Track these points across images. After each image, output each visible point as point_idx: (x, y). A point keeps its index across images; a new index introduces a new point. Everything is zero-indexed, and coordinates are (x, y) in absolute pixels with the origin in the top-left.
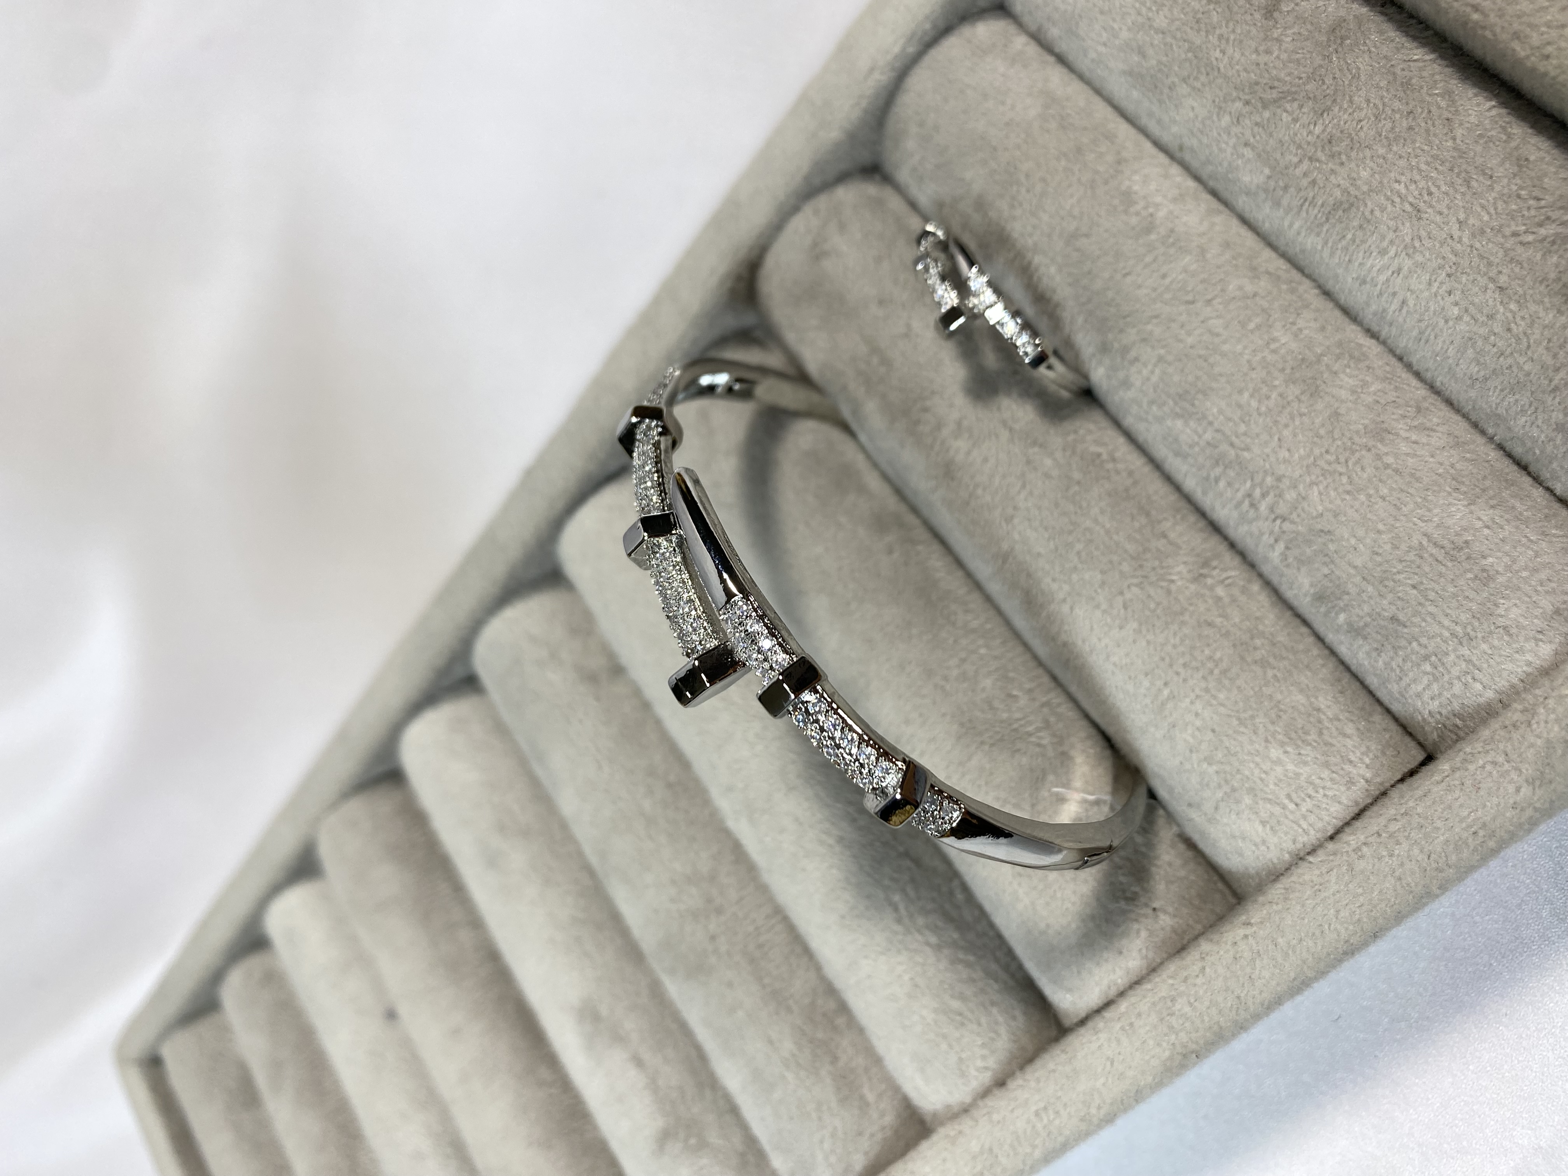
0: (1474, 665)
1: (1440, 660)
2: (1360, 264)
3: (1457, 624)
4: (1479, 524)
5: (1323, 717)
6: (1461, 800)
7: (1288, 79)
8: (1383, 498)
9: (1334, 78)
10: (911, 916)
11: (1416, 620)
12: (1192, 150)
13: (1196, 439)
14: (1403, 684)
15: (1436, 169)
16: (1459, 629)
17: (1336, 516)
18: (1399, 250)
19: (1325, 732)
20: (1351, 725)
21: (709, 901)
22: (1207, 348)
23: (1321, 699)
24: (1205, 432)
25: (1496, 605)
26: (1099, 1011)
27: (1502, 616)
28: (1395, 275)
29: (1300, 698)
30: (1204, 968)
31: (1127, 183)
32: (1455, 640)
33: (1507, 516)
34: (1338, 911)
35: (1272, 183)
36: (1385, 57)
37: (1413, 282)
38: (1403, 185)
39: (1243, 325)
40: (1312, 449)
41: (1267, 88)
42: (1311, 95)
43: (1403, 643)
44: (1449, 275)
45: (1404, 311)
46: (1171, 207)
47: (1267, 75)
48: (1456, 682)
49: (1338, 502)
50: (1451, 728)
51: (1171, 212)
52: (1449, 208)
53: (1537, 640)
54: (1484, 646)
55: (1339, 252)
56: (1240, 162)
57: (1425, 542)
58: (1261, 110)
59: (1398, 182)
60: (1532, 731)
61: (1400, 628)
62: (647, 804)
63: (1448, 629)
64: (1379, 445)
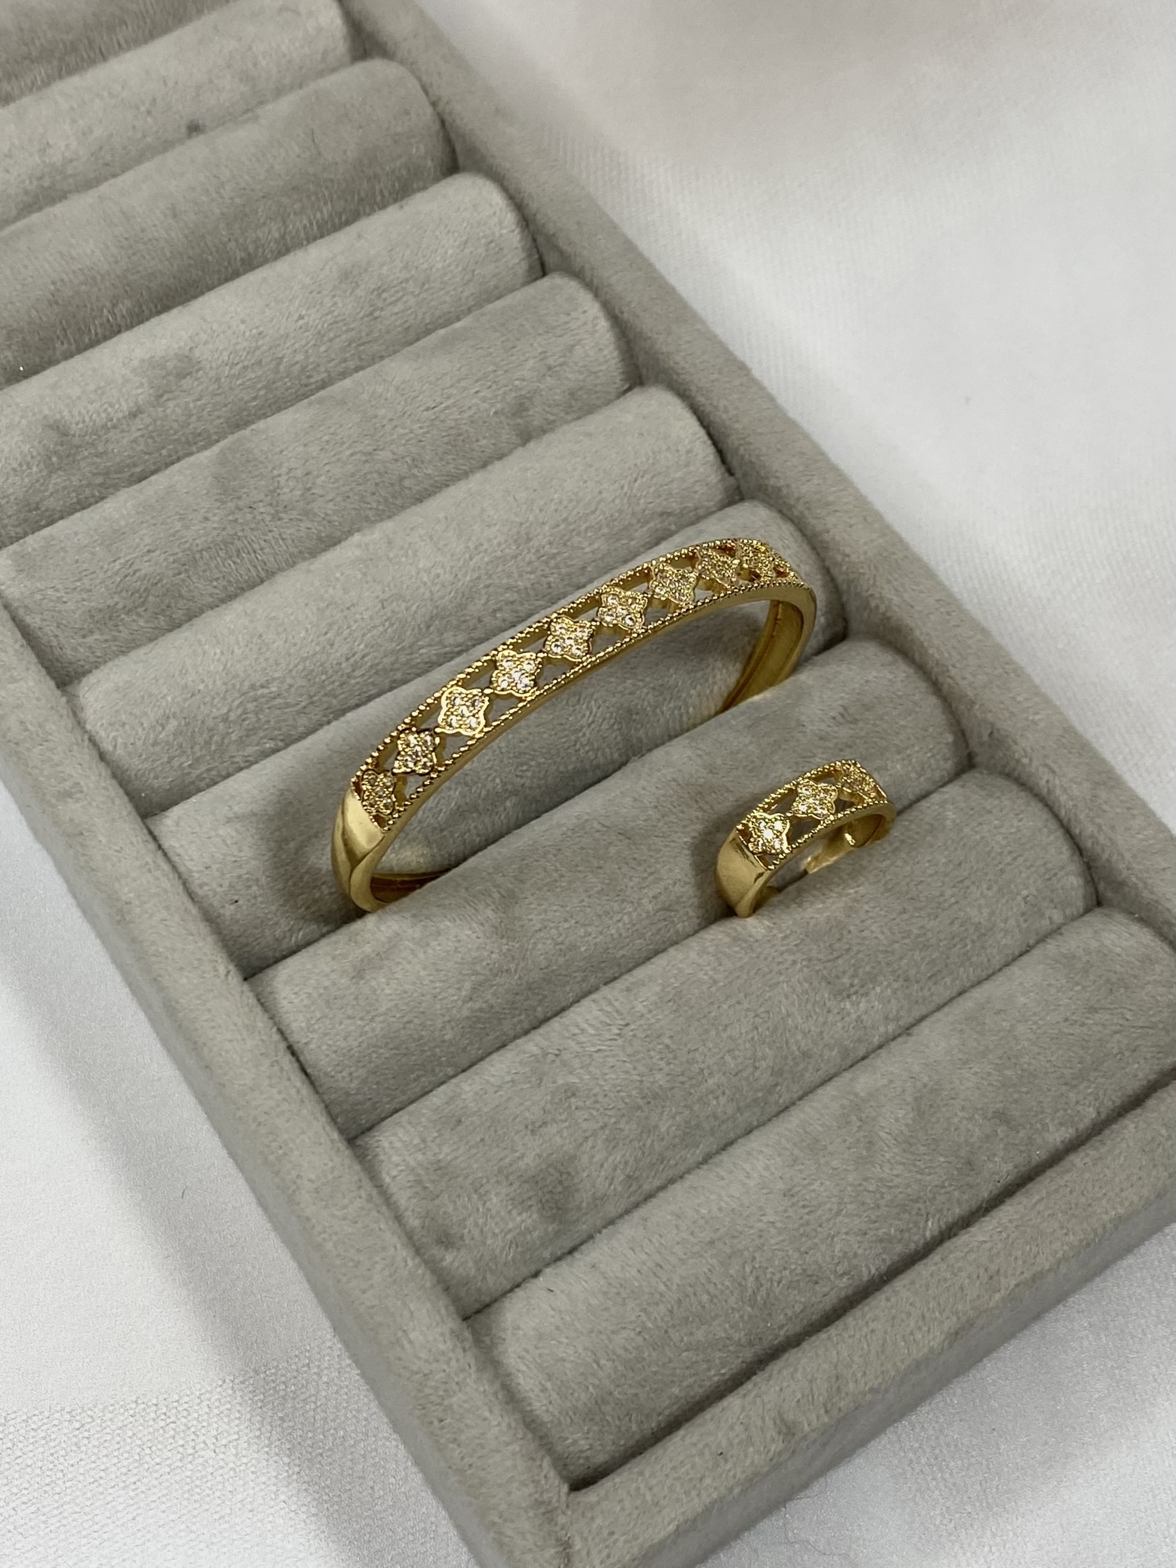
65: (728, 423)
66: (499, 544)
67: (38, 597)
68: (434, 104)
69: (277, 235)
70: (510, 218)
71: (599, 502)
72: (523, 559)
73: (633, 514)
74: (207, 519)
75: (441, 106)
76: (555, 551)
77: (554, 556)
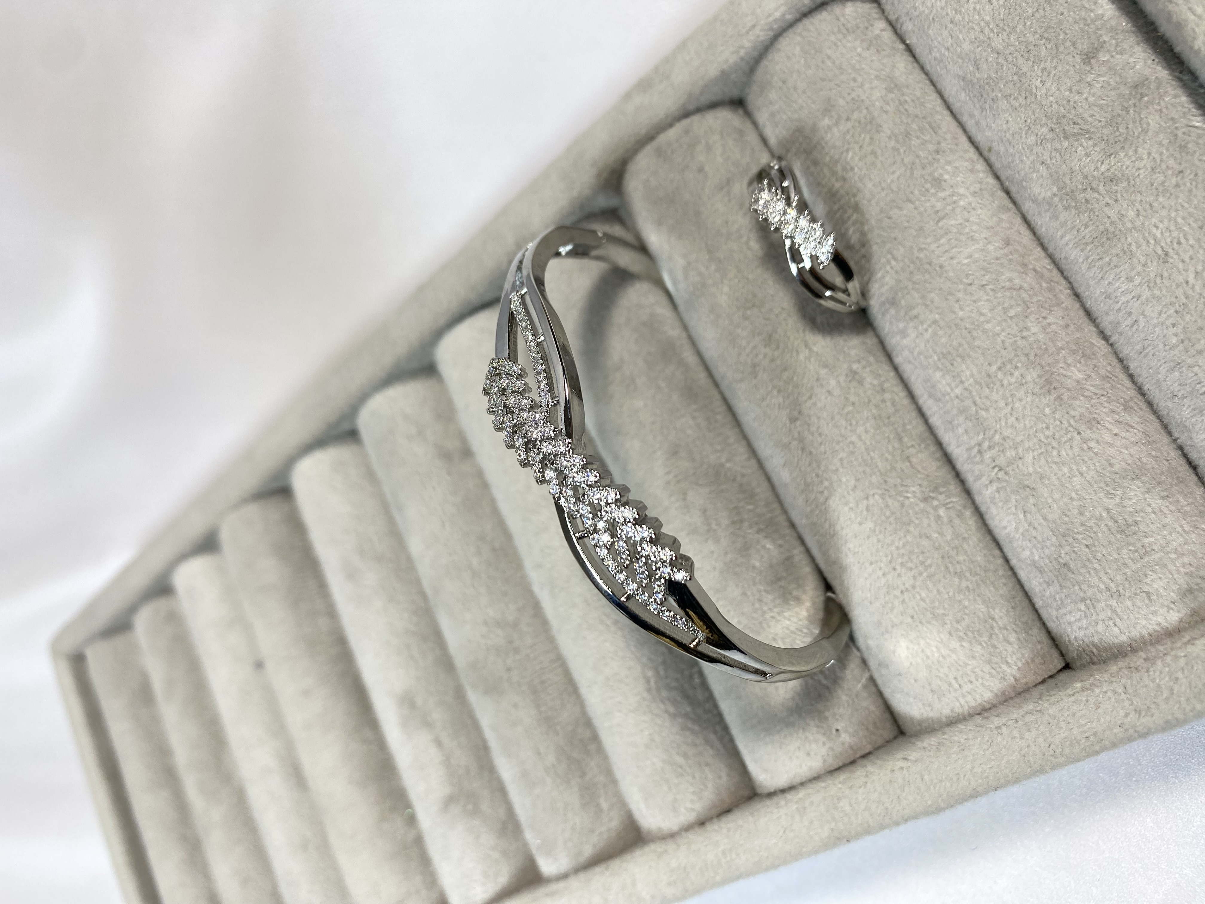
0: (1118, 615)
1: (1093, 604)
2: (1109, 283)
3: (1112, 581)
4: (1149, 510)
5: (995, 625)
6: (1083, 712)
7: (1089, 119)
8: (1082, 474)
9: (1127, 128)
10: (658, 690)
11: (1083, 571)
12: (998, 154)
13: (948, 389)
14: (1062, 611)
15: (1189, 224)
16: (1113, 586)
17: (1042, 478)
18: (1144, 281)
19: (994, 637)
20: (1014, 635)
21: (511, 642)
22: (973, 323)
23: (997, 611)
24: (957, 387)
25: (1146, 575)
26: (783, 791)
27: (1147, 584)
28: (1135, 299)
29: (982, 608)
30: (866, 783)
31: (940, 171)
32: (1108, 593)
33: (1172, 507)
34: (973, 767)
35: (1056, 199)
36: (1173, 119)
37: (1148, 310)
38: (1159, 231)
39: (1005, 310)
40: (1035, 424)
41: (1071, 122)
42: (1105, 138)
43: (1069, 584)
44: (1176, 312)
45: (1135, 327)
46: (971, 199)
47: (1073, 112)
48: (1101, 622)
49: (1046, 468)
50: (1088, 653)
51: (970, 203)
52: (1191, 258)
53: (1169, 608)
54: (1129, 603)
55: (1095, 268)
56: (1035, 175)
57: (1105, 514)
58: (1062, 139)
59: (1156, 227)
60: (1148, 676)
61: (1069, 573)
62: (475, 561)
63: (1105, 583)
64: (1088, 432)
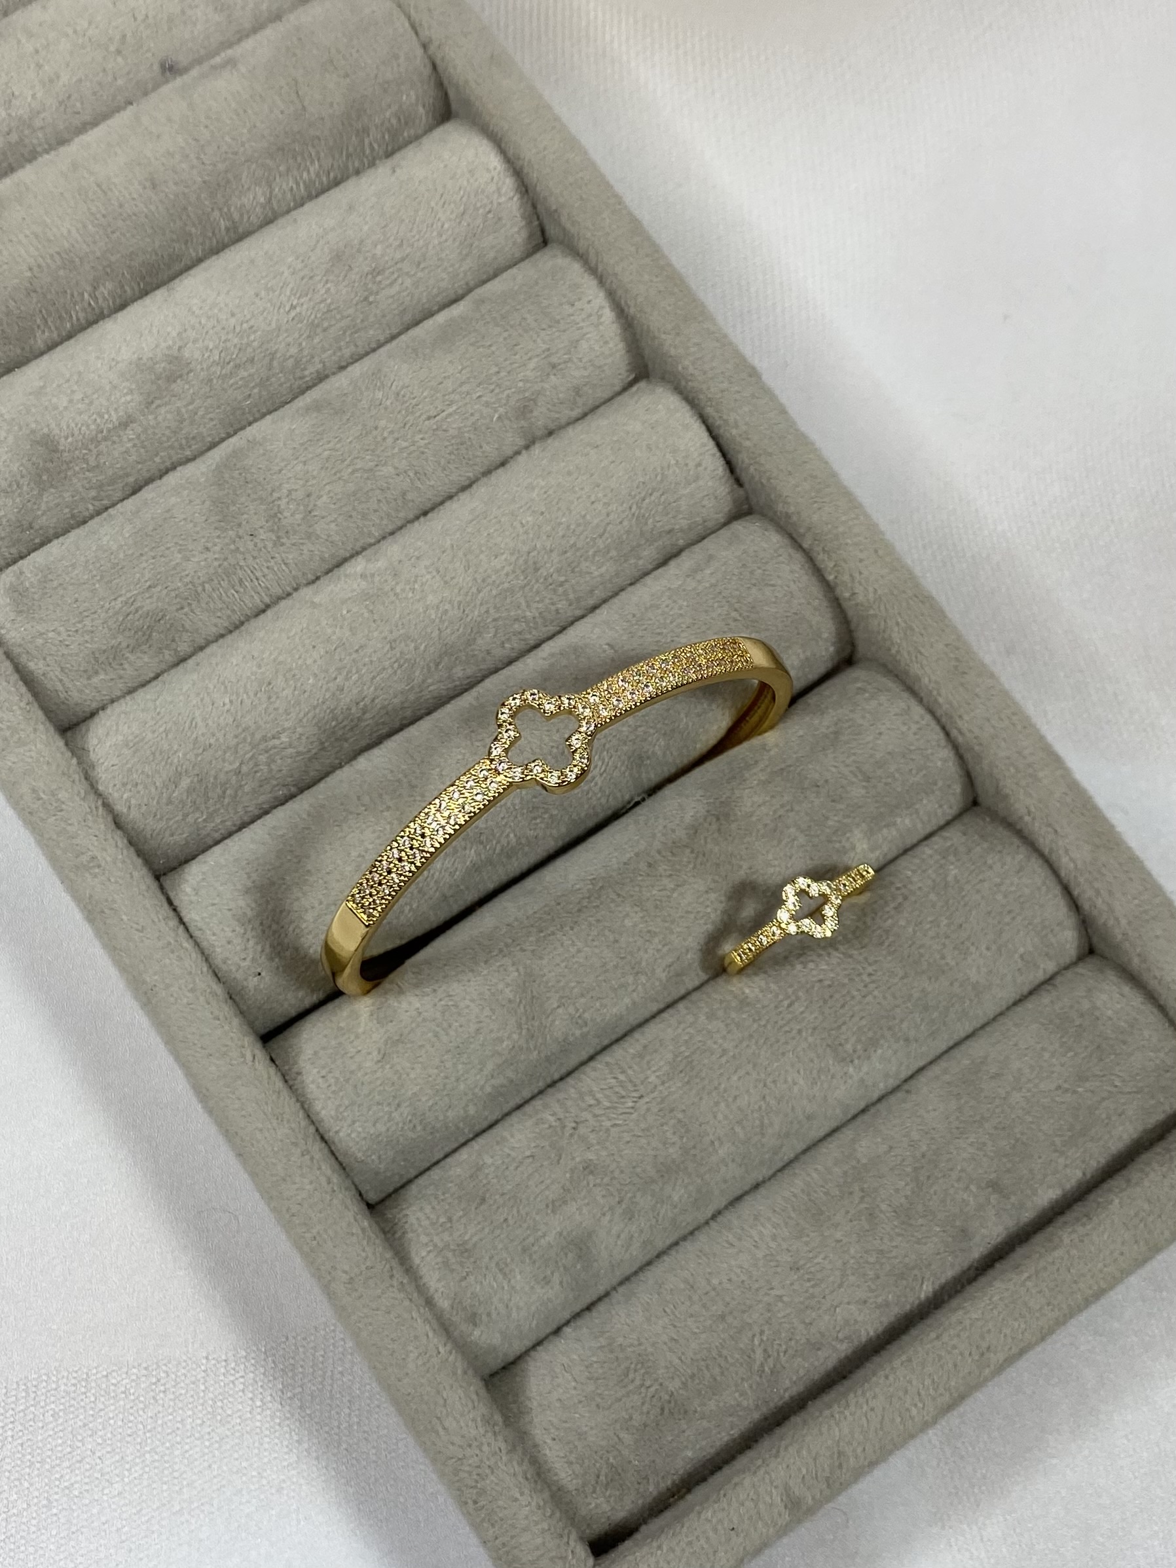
65: (738, 439)
66: (507, 575)
67: (40, 641)
68: (425, 46)
69: (262, 200)
70: (508, 184)
71: (608, 524)
72: (531, 589)
73: (642, 534)
74: (207, 549)
75: (432, 49)
76: (562, 579)
77: (561, 584)
